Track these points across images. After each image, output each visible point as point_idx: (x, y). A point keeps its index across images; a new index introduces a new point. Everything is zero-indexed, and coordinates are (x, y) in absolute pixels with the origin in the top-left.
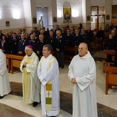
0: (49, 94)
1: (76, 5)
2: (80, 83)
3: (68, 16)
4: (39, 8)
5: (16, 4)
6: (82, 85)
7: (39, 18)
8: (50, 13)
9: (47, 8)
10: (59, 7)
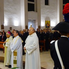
1: (53, 19)
5: (16, 17)
8: (37, 23)
9: (35, 20)
10: (43, 20)
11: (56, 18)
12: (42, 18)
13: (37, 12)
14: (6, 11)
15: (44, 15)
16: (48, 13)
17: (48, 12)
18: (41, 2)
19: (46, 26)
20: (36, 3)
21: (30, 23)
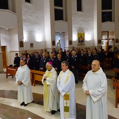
0: (67, 103)
2: (93, 95)
3: (82, 39)
4: (57, 33)
5: (39, 29)
6: (95, 97)
7: (57, 41)
8: (67, 37)
9: (64, 32)
11: (92, 29)
13: (67, 21)
15: (76, 25)
17: (81, 20)
19: (79, 41)
20: (66, 8)
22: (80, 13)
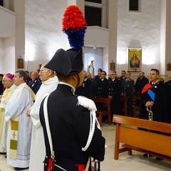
1: (150, 46)
3: (137, 62)
7: (88, 63)
9: (102, 48)
10: (123, 48)
11: (158, 43)
12: (119, 43)
13: (107, 27)
14: (31, 25)
15: (127, 36)
16: (137, 30)
17: (136, 27)
18: (118, 3)
20: (107, 6)
21: (90, 54)
22: (134, 13)
